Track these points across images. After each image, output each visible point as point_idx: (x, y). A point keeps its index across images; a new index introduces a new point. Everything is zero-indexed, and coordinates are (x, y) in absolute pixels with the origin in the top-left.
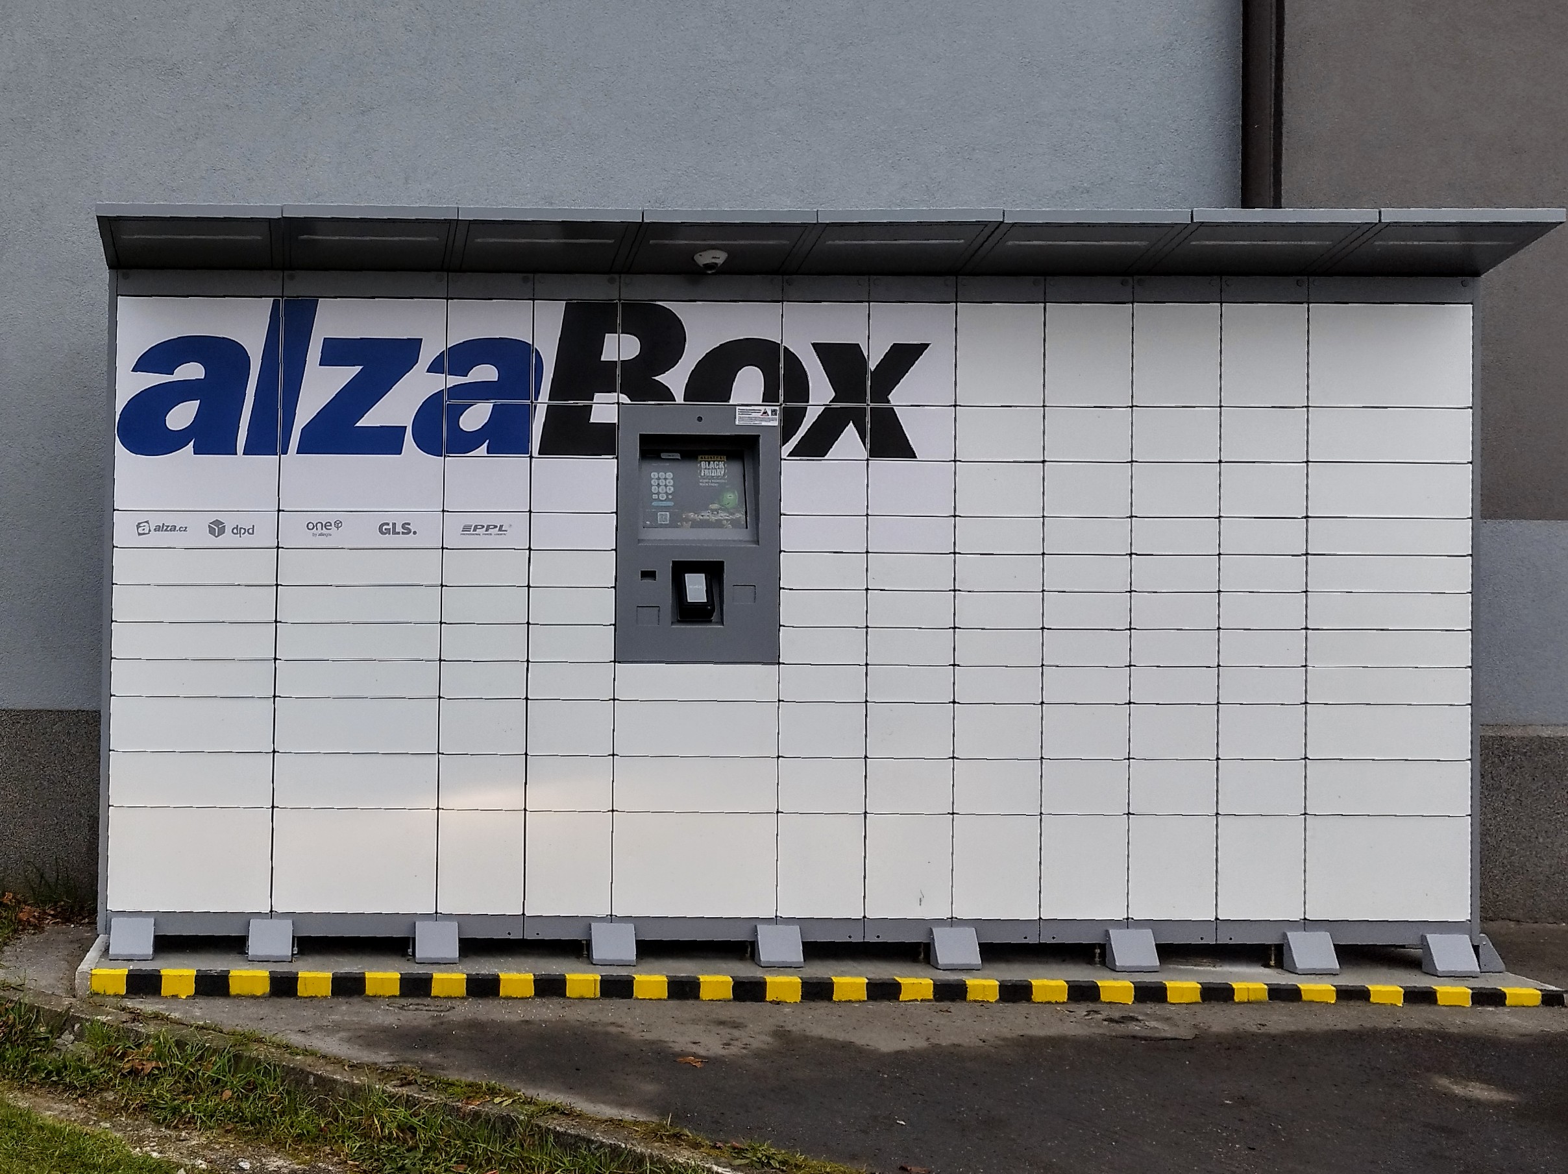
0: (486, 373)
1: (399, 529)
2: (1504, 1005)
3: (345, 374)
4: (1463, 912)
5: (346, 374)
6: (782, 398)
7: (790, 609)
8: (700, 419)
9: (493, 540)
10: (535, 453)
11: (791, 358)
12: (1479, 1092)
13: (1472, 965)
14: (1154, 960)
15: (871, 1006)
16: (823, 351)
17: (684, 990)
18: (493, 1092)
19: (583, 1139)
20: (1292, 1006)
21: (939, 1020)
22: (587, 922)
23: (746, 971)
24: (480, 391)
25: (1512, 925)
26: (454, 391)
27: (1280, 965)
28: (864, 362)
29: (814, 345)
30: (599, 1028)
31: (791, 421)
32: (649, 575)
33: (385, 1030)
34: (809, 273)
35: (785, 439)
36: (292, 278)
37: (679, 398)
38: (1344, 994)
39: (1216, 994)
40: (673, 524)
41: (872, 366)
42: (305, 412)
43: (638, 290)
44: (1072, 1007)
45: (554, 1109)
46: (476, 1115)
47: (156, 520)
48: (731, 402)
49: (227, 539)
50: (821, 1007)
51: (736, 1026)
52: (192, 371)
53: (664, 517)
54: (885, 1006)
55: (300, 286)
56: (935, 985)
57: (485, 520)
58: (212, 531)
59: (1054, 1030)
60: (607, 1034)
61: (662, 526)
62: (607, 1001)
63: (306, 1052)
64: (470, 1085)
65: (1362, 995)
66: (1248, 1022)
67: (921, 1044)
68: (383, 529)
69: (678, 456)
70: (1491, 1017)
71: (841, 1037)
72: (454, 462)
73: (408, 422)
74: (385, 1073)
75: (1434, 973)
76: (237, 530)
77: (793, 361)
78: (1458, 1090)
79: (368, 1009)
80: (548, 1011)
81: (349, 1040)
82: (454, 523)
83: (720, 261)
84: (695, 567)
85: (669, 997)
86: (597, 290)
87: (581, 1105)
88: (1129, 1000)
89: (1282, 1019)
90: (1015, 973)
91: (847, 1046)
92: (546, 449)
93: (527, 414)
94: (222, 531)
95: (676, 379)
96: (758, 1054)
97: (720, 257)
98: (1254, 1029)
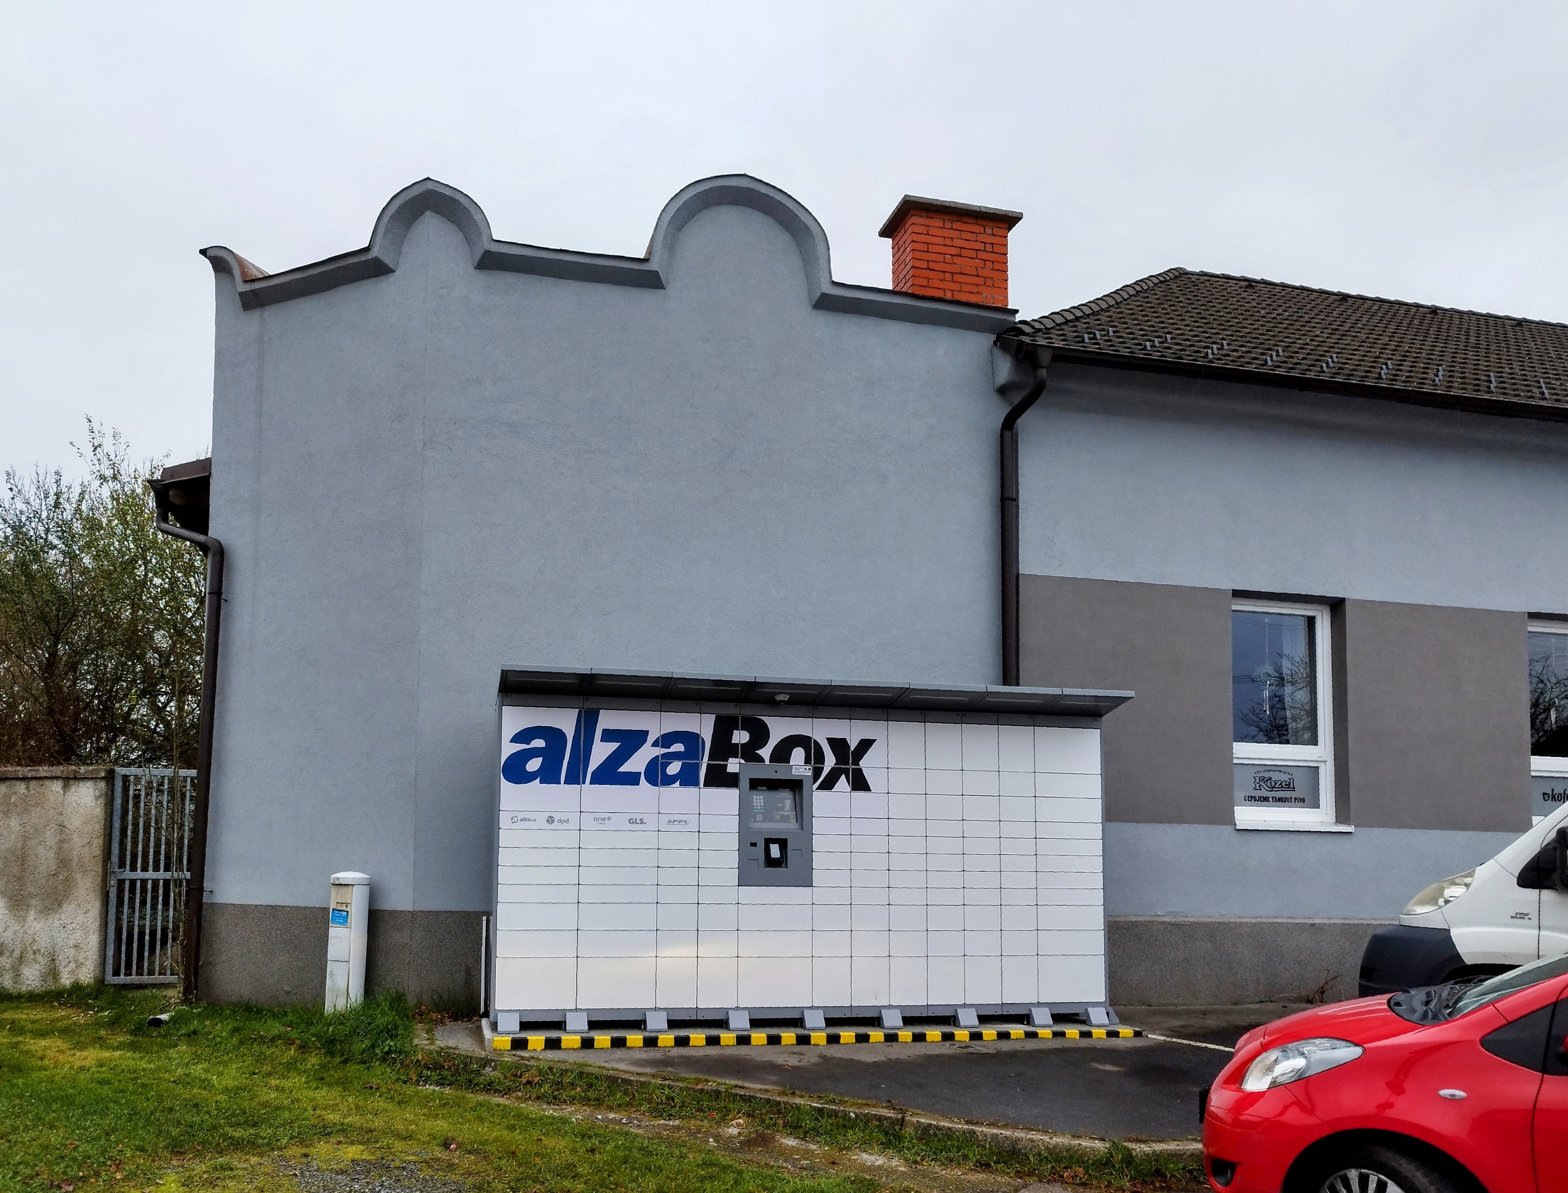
0: (678, 747)
1: (638, 821)
2: (1119, 1037)
3: (612, 747)
4: (1102, 998)
5: (614, 746)
6: (813, 763)
7: (818, 861)
8: (776, 772)
9: (681, 827)
10: (702, 785)
11: (817, 744)
12: (1109, 1068)
13: (1106, 1021)
14: (977, 1023)
15: (858, 1045)
16: (830, 740)
17: (774, 1040)
18: (707, 1081)
19: (753, 1097)
20: (1034, 1040)
21: (889, 1049)
22: (726, 1011)
23: (801, 1031)
24: (676, 756)
25: (1122, 1007)
26: (664, 756)
27: (1028, 1024)
28: (849, 747)
29: (827, 738)
30: (741, 1057)
31: (817, 772)
32: (754, 845)
33: (644, 1060)
34: (825, 705)
35: (815, 782)
36: (587, 700)
37: (767, 762)
38: (1056, 1034)
39: (1004, 1036)
40: (764, 821)
41: (852, 748)
42: (593, 765)
43: (749, 711)
44: (943, 1043)
45: (736, 1086)
46: (702, 1090)
47: (521, 816)
48: (791, 764)
49: (555, 825)
50: (835, 1047)
51: (801, 1054)
52: (539, 743)
53: (759, 817)
54: (863, 1045)
55: (591, 704)
56: (885, 1035)
57: (679, 817)
58: (548, 821)
59: (937, 1051)
60: (745, 1059)
61: (759, 821)
62: (739, 1046)
63: (613, 1069)
64: (695, 1079)
65: (1063, 1034)
66: (1017, 1046)
67: (883, 1058)
68: (631, 821)
69: (765, 788)
70: (1114, 1041)
71: (849, 1057)
72: (665, 790)
73: (642, 770)
74: (653, 1076)
75: (1091, 1025)
76: (561, 821)
77: (818, 746)
78: (1101, 1067)
79: (630, 1053)
80: (713, 1051)
81: (629, 1064)
82: (664, 819)
83: (786, 699)
84: (774, 841)
85: (767, 1044)
86: (729, 710)
87: (747, 1085)
88: (967, 1039)
89: (1031, 1045)
90: (918, 1029)
91: (851, 1060)
92: (707, 784)
93: (697, 767)
94: (553, 821)
95: (765, 752)
96: (815, 1064)
97: (786, 698)
98: (1020, 1049)
